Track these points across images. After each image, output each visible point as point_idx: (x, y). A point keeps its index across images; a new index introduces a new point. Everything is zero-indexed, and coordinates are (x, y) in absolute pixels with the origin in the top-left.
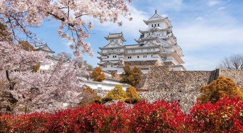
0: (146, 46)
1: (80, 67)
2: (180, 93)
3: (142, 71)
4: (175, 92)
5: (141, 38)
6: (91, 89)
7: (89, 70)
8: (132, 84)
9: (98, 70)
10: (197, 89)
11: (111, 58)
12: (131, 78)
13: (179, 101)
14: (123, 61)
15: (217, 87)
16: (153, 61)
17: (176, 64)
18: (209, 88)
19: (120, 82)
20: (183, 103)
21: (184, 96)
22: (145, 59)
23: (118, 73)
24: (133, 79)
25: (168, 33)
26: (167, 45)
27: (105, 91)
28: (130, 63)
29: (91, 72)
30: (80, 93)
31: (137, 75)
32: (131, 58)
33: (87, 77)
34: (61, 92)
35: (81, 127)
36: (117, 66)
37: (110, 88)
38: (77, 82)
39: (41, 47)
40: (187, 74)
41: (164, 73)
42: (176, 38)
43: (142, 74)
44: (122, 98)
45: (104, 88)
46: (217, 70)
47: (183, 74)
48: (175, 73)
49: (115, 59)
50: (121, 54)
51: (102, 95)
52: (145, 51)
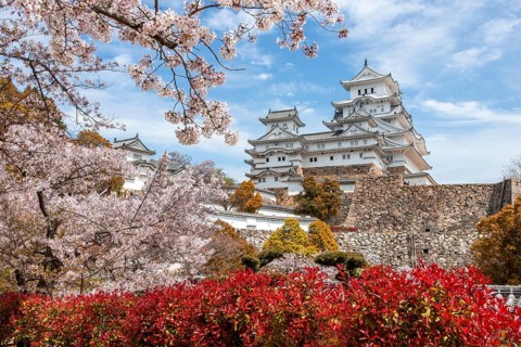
0: (349, 134)
1: (207, 182)
2: (427, 234)
3: (342, 188)
4: (415, 233)
5: (335, 117)
6: (234, 229)
7: (229, 189)
8: (320, 217)
9: (247, 187)
10: (464, 223)
11: (273, 162)
12: (319, 203)
13: (426, 251)
14: (300, 166)
15: (516, 220)
16: (363, 166)
17: (413, 170)
18: (498, 221)
19: (296, 212)
20: (436, 255)
21: (436, 241)
22: (347, 163)
23: (290, 193)
24: (323, 204)
25: (393, 106)
26: (393, 132)
27: (264, 232)
28: (314, 172)
29: (233, 192)
30: (208, 241)
31: (331, 197)
32: (316, 160)
33: (224, 203)
34: (166, 239)
35: (210, 335)
36: (286, 178)
37: (275, 227)
38: (200, 215)
39: (127, 143)
40: (441, 193)
41: (389, 192)
42: (410, 117)
43: (341, 193)
44: (301, 246)
45: (261, 226)
46: (506, 181)
47: (430, 192)
48: (415, 189)
49: (282, 163)
50: (295, 153)
51: (257, 242)
52: (346, 145)
